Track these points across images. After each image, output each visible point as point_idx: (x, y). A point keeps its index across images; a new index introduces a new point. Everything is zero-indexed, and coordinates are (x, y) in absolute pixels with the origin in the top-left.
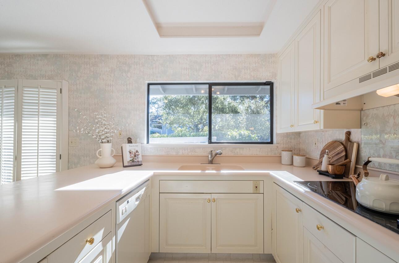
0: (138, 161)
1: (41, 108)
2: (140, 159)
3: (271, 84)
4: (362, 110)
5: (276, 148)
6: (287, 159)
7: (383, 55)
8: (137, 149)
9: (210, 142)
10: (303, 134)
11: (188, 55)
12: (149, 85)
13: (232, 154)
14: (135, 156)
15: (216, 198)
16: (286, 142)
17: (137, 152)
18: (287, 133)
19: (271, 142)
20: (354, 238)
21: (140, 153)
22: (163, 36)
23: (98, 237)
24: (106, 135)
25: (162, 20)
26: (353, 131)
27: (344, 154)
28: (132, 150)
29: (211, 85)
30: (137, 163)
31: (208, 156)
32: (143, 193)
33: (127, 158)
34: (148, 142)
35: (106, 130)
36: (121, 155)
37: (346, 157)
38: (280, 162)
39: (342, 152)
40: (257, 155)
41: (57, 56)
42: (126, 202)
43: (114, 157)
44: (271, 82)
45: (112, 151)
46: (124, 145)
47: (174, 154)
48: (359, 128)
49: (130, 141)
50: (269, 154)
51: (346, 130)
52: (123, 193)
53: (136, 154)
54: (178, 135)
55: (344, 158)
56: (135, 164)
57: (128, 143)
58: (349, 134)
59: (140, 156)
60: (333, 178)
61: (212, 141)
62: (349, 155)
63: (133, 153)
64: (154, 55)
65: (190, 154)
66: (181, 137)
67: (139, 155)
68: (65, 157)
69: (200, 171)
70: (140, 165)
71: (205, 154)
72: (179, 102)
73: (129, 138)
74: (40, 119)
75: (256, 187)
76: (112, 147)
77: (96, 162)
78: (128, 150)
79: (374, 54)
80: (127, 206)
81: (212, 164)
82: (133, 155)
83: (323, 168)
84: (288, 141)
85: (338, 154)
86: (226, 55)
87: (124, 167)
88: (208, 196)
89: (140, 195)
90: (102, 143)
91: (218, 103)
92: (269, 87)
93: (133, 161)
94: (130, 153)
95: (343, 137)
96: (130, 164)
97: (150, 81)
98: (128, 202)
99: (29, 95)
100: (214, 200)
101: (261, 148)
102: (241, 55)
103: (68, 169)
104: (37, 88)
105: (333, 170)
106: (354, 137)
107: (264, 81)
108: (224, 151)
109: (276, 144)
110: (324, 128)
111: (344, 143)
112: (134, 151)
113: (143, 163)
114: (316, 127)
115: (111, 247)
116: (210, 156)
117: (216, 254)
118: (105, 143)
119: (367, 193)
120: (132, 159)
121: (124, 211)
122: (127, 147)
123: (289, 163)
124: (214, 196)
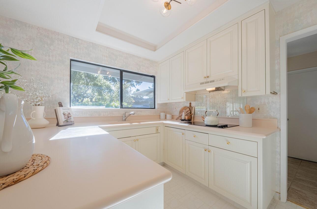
0: (71, 122)
3: (154, 77)
4: (195, 94)
5: (157, 111)
7: (208, 77)
12: (71, 61)
13: (136, 115)
14: (68, 117)
17: (69, 114)
18: (162, 103)
19: (154, 108)
20: (208, 134)
26: (192, 102)
27: (189, 112)
28: (65, 112)
29: (121, 71)
37: (190, 113)
39: (189, 111)
48: (194, 101)
51: (189, 102)
53: (69, 115)
55: (189, 114)
56: (69, 123)
58: (190, 103)
60: (188, 121)
61: (123, 107)
62: (191, 112)
63: (67, 115)
65: (109, 115)
67: (71, 117)
70: (73, 124)
73: (60, 102)
75: (157, 130)
78: (62, 112)
79: (206, 76)
81: (125, 121)
82: (66, 117)
83: (183, 118)
85: (187, 112)
87: (60, 126)
88: (134, 138)
92: (153, 78)
93: (67, 121)
94: (64, 114)
95: (188, 105)
96: (65, 124)
100: (138, 140)
101: (150, 111)
105: (188, 118)
106: (192, 105)
107: (151, 75)
109: (157, 109)
110: (186, 100)
111: (189, 107)
112: (67, 113)
114: (182, 100)
119: (208, 121)
120: (66, 119)
122: (62, 110)
123: (165, 118)
124: (137, 137)
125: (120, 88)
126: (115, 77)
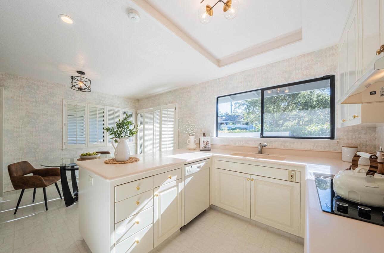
0: (208, 148)
1: (168, 118)
2: (209, 146)
3: (331, 78)
5: (336, 143)
6: (349, 156)
8: (208, 140)
9: (262, 136)
10: (379, 128)
11: (243, 72)
12: (218, 98)
13: (282, 147)
15: (254, 178)
16: (352, 137)
17: (208, 142)
21: (210, 143)
22: (223, 66)
23: (175, 178)
24: (192, 131)
25: (219, 56)
29: (263, 90)
30: (208, 149)
31: (258, 148)
32: (203, 165)
33: (202, 145)
34: (217, 136)
35: (192, 129)
36: (199, 143)
38: (341, 158)
40: (310, 149)
41: (175, 91)
42: (190, 167)
43: (196, 144)
44: (330, 75)
45: (195, 140)
46: (200, 137)
47: (233, 144)
49: (204, 135)
50: (327, 150)
52: (187, 161)
54: (254, 131)
56: (206, 149)
57: (203, 136)
59: (210, 145)
61: (264, 136)
64: (220, 78)
65: (244, 145)
66: (257, 132)
68: (177, 143)
69: (253, 158)
70: (210, 150)
71: (257, 146)
72: (257, 103)
73: (204, 133)
74: (168, 124)
75: (292, 176)
76: (195, 139)
77: (187, 146)
78: (203, 141)
80: (190, 169)
81: (261, 154)
82: (205, 144)
84: (356, 137)
86: (276, 62)
87: (201, 150)
88: (249, 176)
89: (201, 166)
90: (190, 136)
91: (299, 98)
92: (330, 80)
93: (205, 147)
94: (204, 142)
96: (203, 149)
97: (217, 95)
98: (191, 167)
99: (165, 112)
100: (253, 180)
101: (316, 143)
102: (292, 59)
103: (178, 149)
104: (167, 109)
107: (321, 76)
108: (273, 144)
109: (337, 139)
112: (206, 141)
113: (211, 149)
115: (181, 186)
116: (259, 148)
117: (256, 221)
118: (191, 136)
120: (204, 146)
121: (189, 171)
122: (203, 139)
124: (252, 177)
125: (261, 112)
126: (273, 96)
